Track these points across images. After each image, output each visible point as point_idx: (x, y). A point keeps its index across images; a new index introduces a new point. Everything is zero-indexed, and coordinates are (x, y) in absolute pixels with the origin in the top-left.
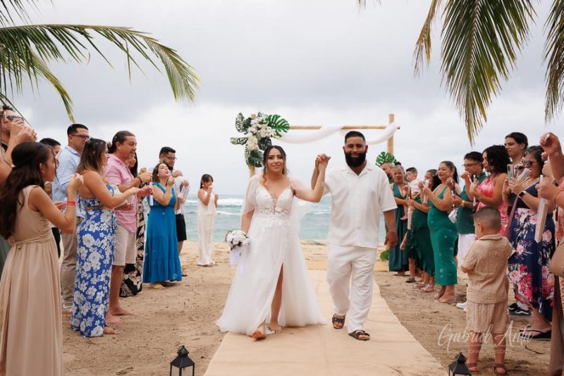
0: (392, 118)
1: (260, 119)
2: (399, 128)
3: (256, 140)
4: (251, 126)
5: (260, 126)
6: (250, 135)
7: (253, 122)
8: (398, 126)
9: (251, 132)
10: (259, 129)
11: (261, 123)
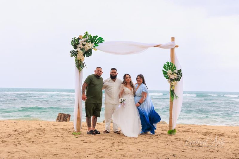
0: (173, 39)
1: (85, 39)
2: (177, 47)
3: (82, 53)
4: (79, 43)
5: (84, 43)
6: (78, 49)
7: (80, 41)
8: (176, 44)
9: (79, 47)
10: (83, 45)
11: (86, 41)
